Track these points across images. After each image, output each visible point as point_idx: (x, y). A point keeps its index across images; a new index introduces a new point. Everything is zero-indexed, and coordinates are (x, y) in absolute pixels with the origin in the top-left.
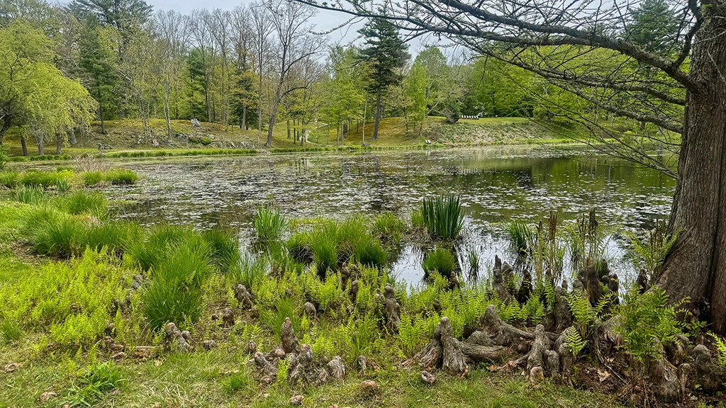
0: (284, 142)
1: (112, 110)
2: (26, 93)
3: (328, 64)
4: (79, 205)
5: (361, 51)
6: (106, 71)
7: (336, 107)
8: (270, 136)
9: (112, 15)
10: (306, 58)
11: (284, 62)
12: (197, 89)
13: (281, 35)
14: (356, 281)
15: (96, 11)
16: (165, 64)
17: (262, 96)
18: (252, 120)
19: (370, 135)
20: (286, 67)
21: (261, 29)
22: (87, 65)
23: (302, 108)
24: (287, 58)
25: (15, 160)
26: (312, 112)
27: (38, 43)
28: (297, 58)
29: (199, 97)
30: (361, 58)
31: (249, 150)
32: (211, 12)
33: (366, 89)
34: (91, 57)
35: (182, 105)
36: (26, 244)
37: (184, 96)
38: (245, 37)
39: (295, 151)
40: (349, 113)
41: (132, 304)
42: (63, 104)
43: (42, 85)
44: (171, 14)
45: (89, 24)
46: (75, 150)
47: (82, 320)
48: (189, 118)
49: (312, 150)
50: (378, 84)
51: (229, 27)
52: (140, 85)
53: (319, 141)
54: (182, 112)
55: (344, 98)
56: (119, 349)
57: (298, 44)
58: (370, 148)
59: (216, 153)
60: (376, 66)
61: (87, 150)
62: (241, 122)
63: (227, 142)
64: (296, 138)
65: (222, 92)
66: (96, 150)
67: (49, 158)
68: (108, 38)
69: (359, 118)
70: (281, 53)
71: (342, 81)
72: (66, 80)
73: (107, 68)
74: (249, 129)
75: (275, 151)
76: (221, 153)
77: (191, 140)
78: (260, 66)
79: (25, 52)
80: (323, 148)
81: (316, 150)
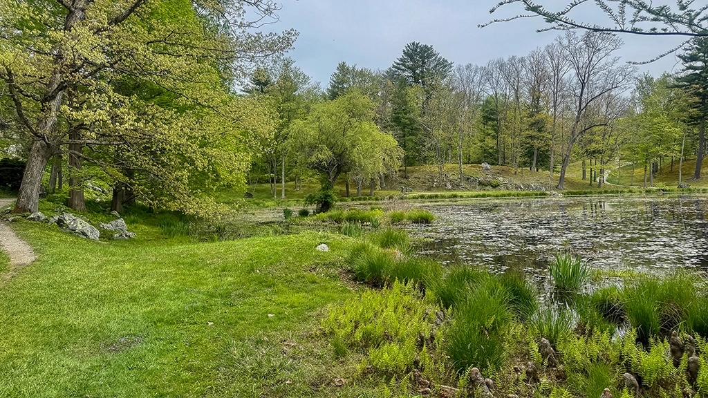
0: (578, 184)
1: (414, 157)
2: (353, 146)
3: (633, 98)
4: (388, 240)
5: (678, 80)
6: (411, 124)
7: (643, 143)
8: (562, 178)
9: (419, 75)
10: (606, 94)
11: (581, 100)
12: (489, 135)
13: (578, 74)
14: (694, 357)
15: (406, 74)
16: (461, 114)
17: (555, 137)
18: (543, 161)
19: (689, 174)
20: (584, 105)
21: (557, 70)
22: (397, 120)
23: (600, 146)
24: (585, 96)
25: (341, 201)
26: (612, 150)
27: (363, 106)
28: (597, 94)
29: (490, 142)
30: (677, 86)
31: (539, 193)
32: (506, 60)
33: (684, 121)
34: (401, 113)
35: (474, 150)
36: (349, 271)
37: (477, 141)
38: (539, 80)
39: (591, 193)
40: (660, 150)
41: (436, 341)
42: (379, 155)
43: (364, 139)
44: (468, 67)
45: (400, 85)
46: (384, 192)
47: (395, 349)
48: (480, 162)
49: (612, 192)
50: (701, 114)
51: (524, 72)
52: (438, 133)
53: (621, 182)
54: (474, 157)
55: (654, 133)
56: (425, 384)
57: (598, 80)
58: (690, 190)
59: (504, 196)
60: (698, 94)
61: (392, 193)
62: (531, 164)
63: (516, 185)
64: (593, 179)
65: (513, 135)
66: (400, 193)
67: (365, 199)
68: (415, 95)
69: (675, 153)
70: (578, 91)
71: (651, 114)
72: (382, 134)
73: (412, 121)
74: (540, 170)
75: (568, 193)
76: (509, 195)
77: (480, 183)
78: (555, 106)
79: (355, 113)
80: (626, 190)
81: (617, 192)
